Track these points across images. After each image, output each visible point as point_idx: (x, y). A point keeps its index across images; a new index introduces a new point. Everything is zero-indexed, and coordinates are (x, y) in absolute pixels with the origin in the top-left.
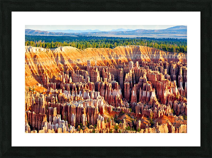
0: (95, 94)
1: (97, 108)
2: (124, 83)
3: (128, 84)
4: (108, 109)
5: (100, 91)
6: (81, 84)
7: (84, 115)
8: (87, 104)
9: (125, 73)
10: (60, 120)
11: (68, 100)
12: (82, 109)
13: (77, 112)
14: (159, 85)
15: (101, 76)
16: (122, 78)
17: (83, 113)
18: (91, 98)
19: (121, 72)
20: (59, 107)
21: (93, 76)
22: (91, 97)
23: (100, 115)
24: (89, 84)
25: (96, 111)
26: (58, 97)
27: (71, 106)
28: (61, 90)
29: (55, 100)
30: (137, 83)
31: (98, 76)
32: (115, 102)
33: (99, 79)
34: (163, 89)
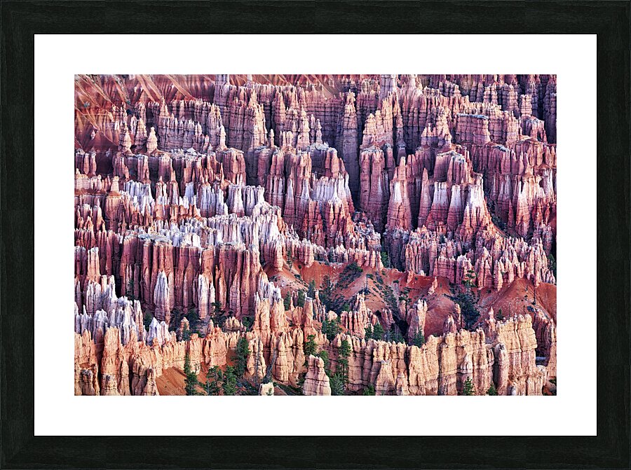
0: (245, 197)
1: (256, 250)
2: (359, 150)
3: (378, 156)
4: (297, 257)
5: (265, 185)
6: (191, 157)
7: (204, 280)
8: (215, 234)
9: (362, 110)
10: (114, 298)
11: (142, 221)
12: (197, 255)
13: (176, 265)
14: (499, 161)
15: (271, 122)
16: (353, 133)
17: (199, 270)
18: (230, 212)
19: (350, 108)
20: (109, 247)
21: (239, 126)
22: (229, 206)
23: (264, 279)
24: (221, 158)
25: (251, 262)
26: (103, 206)
27: (153, 241)
28: (116, 179)
29: (95, 220)
30: (409, 151)
31: (259, 125)
32: (325, 229)
33: (263, 138)
34: (516, 177)
